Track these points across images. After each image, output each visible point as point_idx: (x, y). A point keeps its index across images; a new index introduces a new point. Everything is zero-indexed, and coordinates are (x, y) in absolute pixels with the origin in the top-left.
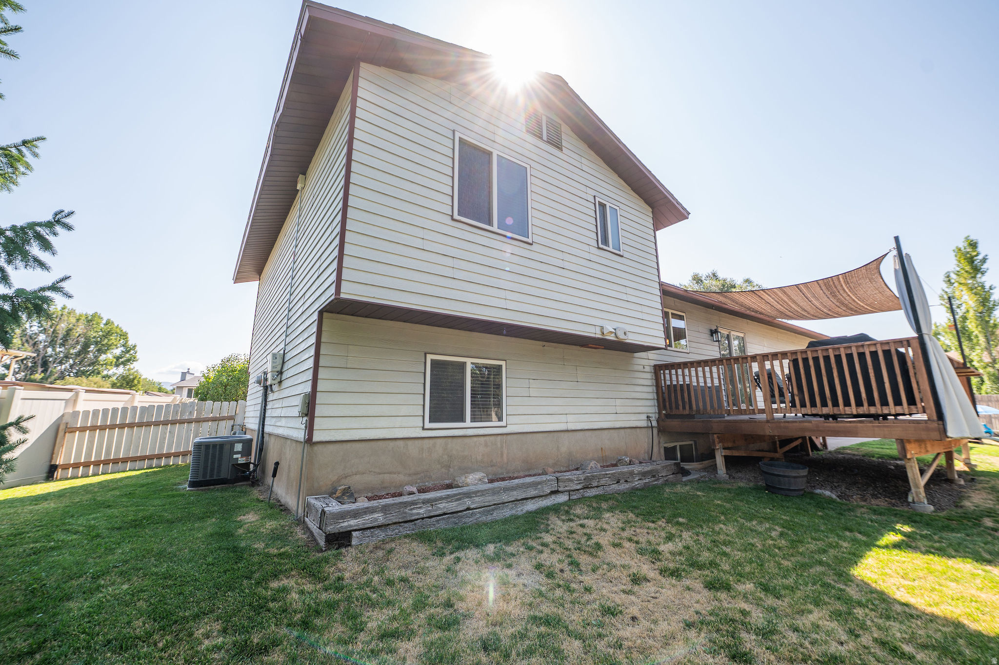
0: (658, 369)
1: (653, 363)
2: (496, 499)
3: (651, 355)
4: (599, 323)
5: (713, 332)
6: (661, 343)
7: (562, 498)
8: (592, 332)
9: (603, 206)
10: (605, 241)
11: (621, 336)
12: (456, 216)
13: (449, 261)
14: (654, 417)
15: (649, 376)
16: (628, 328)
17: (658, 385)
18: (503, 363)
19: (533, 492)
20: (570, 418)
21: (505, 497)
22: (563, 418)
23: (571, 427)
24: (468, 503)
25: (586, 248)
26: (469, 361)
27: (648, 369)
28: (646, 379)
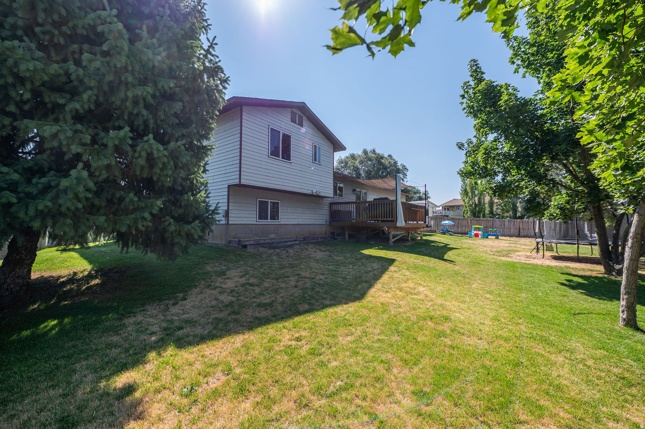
0: (331, 204)
1: (329, 202)
2: (280, 241)
3: (329, 199)
4: (311, 189)
5: (354, 190)
6: (332, 195)
7: (298, 242)
8: (309, 192)
9: (315, 146)
10: (315, 160)
11: (318, 194)
12: (270, 156)
13: (267, 171)
14: (328, 221)
15: (327, 206)
16: (321, 191)
17: (330, 210)
18: (280, 202)
19: (290, 240)
20: (300, 220)
21: (282, 240)
22: (297, 220)
23: (300, 223)
24: (273, 241)
25: (309, 163)
26: (269, 201)
27: (327, 204)
28: (327, 208)
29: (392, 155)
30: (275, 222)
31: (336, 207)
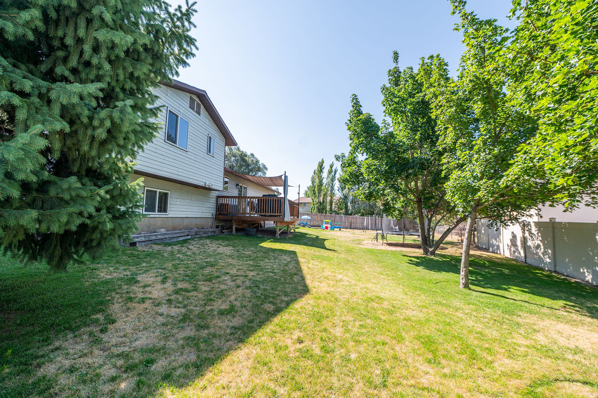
0: (218, 197)
1: (217, 195)
2: (172, 236)
3: (216, 192)
4: (205, 181)
5: (237, 185)
6: (222, 189)
7: (189, 237)
8: (202, 184)
9: (210, 138)
10: (210, 152)
11: (211, 186)
12: (166, 141)
13: (163, 157)
14: (214, 214)
15: (214, 199)
16: (213, 183)
17: (217, 203)
18: (169, 192)
19: (182, 235)
20: (188, 213)
21: (175, 236)
22: (186, 213)
23: (188, 216)
24: (165, 236)
25: (203, 154)
26: (158, 191)
27: (214, 197)
28: (214, 200)
29: (254, 154)
30: (162, 215)
31: (221, 201)
